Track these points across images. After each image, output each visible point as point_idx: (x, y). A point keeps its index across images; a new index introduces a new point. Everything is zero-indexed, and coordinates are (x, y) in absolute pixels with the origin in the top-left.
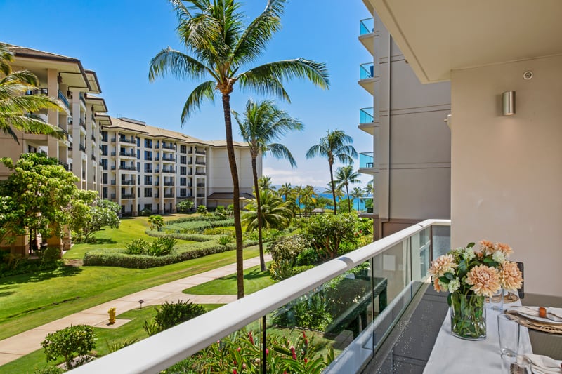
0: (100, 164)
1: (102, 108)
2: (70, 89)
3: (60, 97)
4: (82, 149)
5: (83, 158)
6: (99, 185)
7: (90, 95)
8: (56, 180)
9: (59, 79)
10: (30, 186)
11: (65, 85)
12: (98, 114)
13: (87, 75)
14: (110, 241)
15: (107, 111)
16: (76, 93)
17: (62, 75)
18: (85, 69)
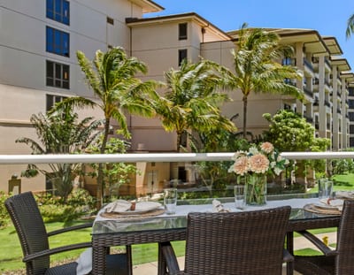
0: (347, 116)
1: (346, 67)
2: (314, 56)
3: (306, 63)
4: (327, 104)
5: (327, 111)
6: (344, 136)
7: (333, 57)
8: (297, 130)
9: (304, 49)
10: (281, 135)
11: (310, 53)
12: (343, 72)
13: (325, 41)
14: (347, 185)
15: (350, 69)
16: (322, 57)
17: (306, 45)
18: (322, 36)
